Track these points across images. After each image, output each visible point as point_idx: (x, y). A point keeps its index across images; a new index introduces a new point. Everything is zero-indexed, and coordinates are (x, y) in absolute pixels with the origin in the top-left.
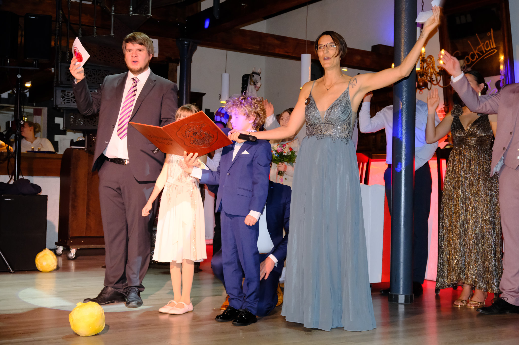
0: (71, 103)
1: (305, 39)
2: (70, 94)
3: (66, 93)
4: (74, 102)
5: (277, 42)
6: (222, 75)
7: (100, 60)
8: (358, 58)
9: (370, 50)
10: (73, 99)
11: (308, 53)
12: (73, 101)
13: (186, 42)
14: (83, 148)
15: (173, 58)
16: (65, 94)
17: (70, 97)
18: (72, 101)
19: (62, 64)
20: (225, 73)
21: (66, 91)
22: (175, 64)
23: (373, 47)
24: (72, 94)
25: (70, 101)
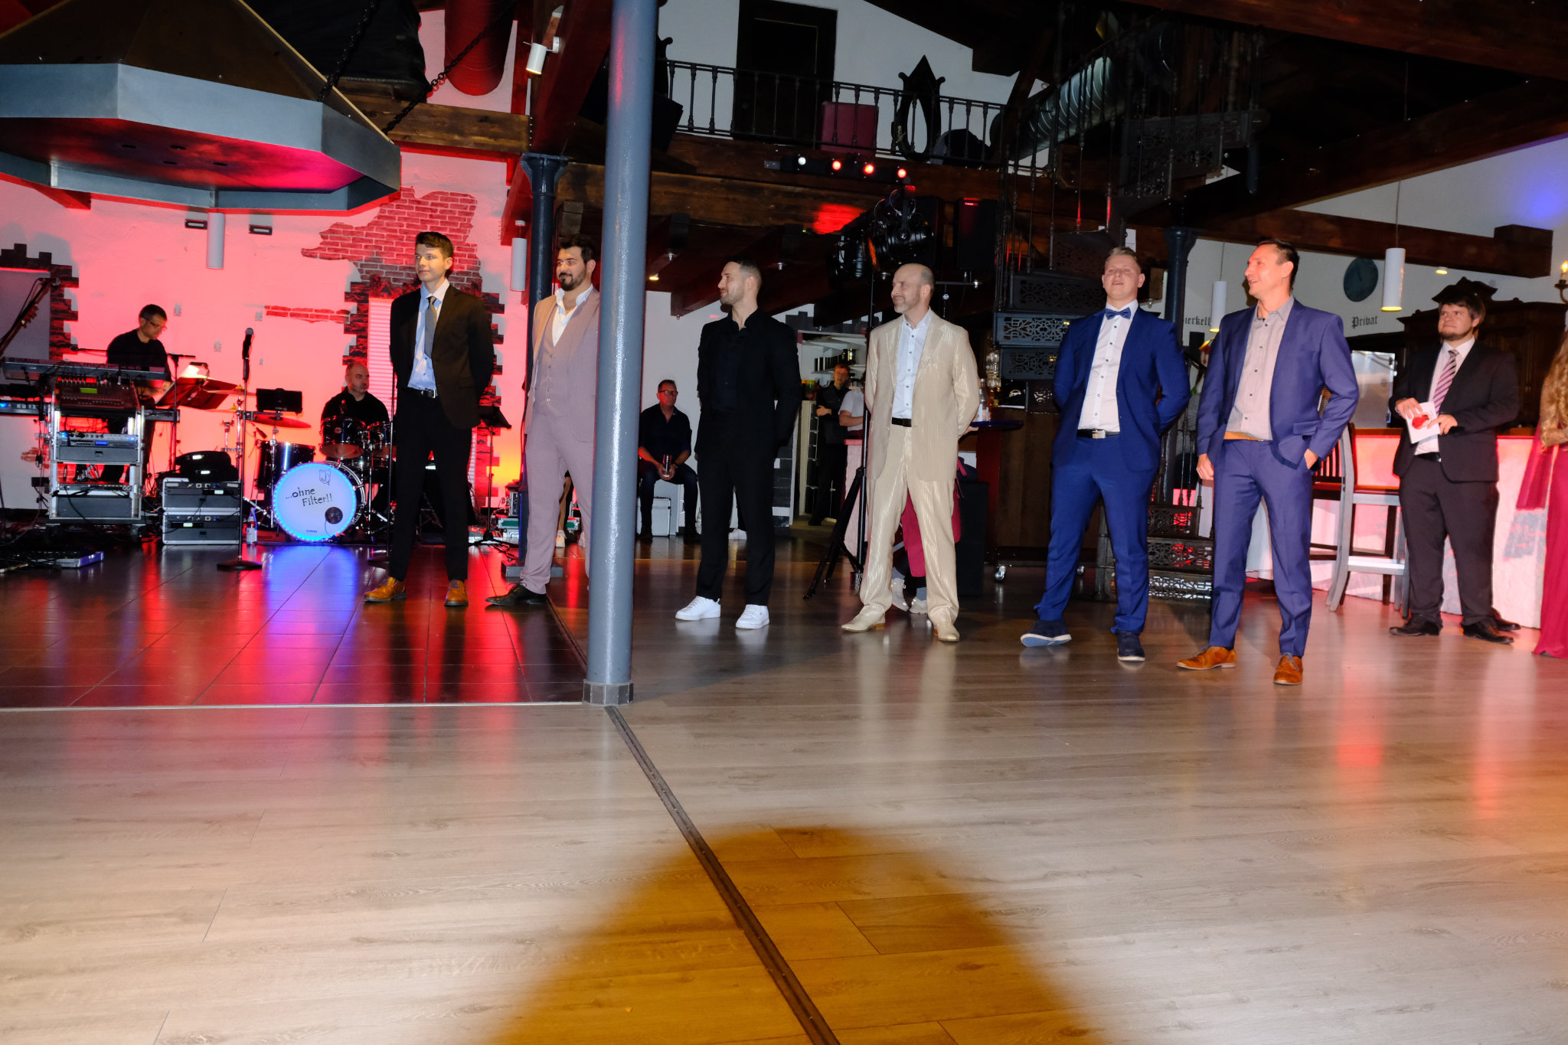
0: (1020, 338)
1: (1395, 223)
2: (1018, 323)
3: (1012, 322)
4: (1024, 337)
5: (1330, 227)
6: (1213, 286)
7: (1076, 269)
8: (1472, 250)
9: (1491, 234)
10: (1022, 332)
11: (1399, 247)
12: (1023, 335)
13: (1179, 233)
14: (1023, 407)
15: (1158, 260)
16: (1010, 324)
17: (1017, 329)
18: (1020, 334)
19: (1017, 277)
20: (1220, 280)
21: (1013, 319)
22: (1159, 270)
23: (1498, 230)
24: (1020, 324)
25: (1018, 335)
